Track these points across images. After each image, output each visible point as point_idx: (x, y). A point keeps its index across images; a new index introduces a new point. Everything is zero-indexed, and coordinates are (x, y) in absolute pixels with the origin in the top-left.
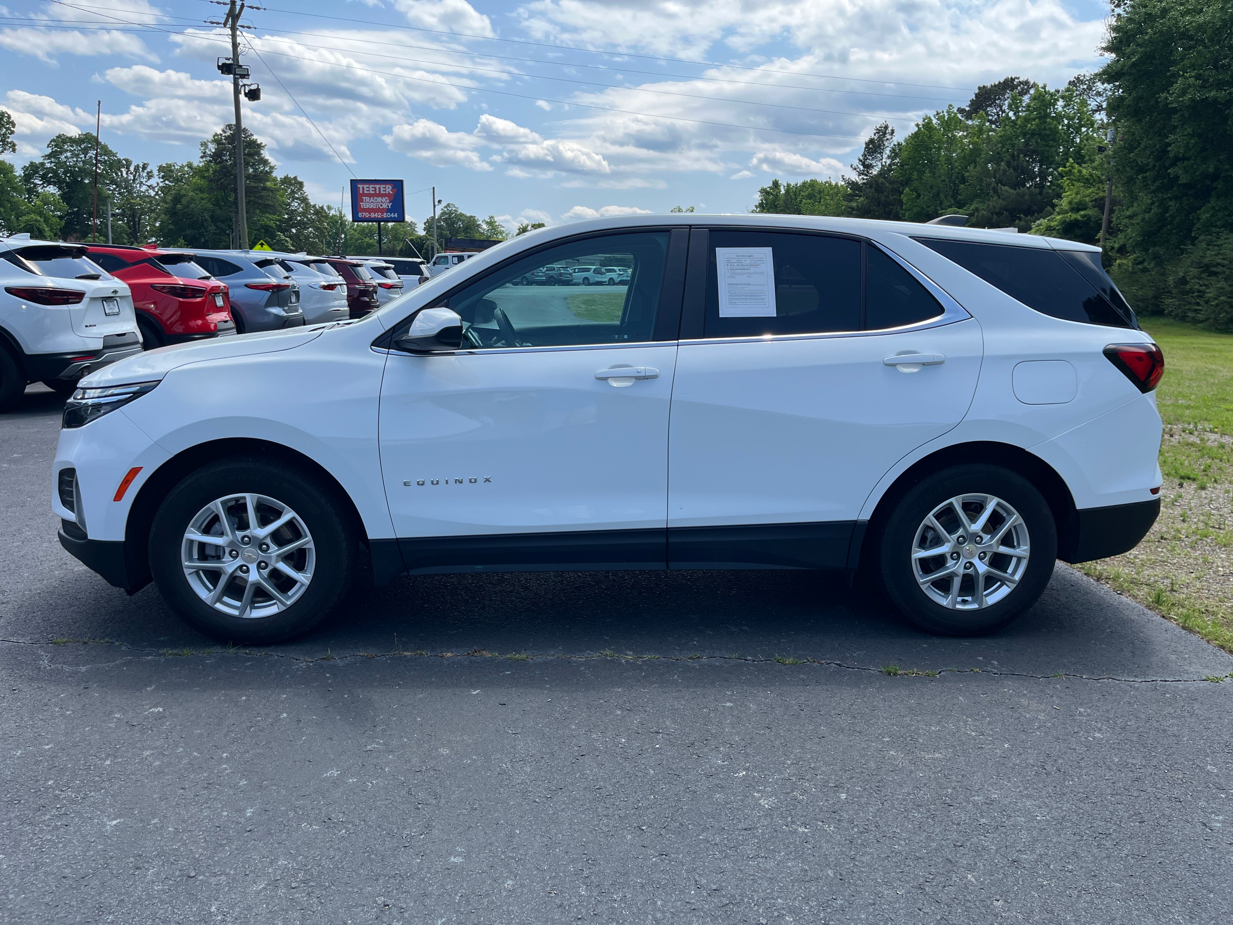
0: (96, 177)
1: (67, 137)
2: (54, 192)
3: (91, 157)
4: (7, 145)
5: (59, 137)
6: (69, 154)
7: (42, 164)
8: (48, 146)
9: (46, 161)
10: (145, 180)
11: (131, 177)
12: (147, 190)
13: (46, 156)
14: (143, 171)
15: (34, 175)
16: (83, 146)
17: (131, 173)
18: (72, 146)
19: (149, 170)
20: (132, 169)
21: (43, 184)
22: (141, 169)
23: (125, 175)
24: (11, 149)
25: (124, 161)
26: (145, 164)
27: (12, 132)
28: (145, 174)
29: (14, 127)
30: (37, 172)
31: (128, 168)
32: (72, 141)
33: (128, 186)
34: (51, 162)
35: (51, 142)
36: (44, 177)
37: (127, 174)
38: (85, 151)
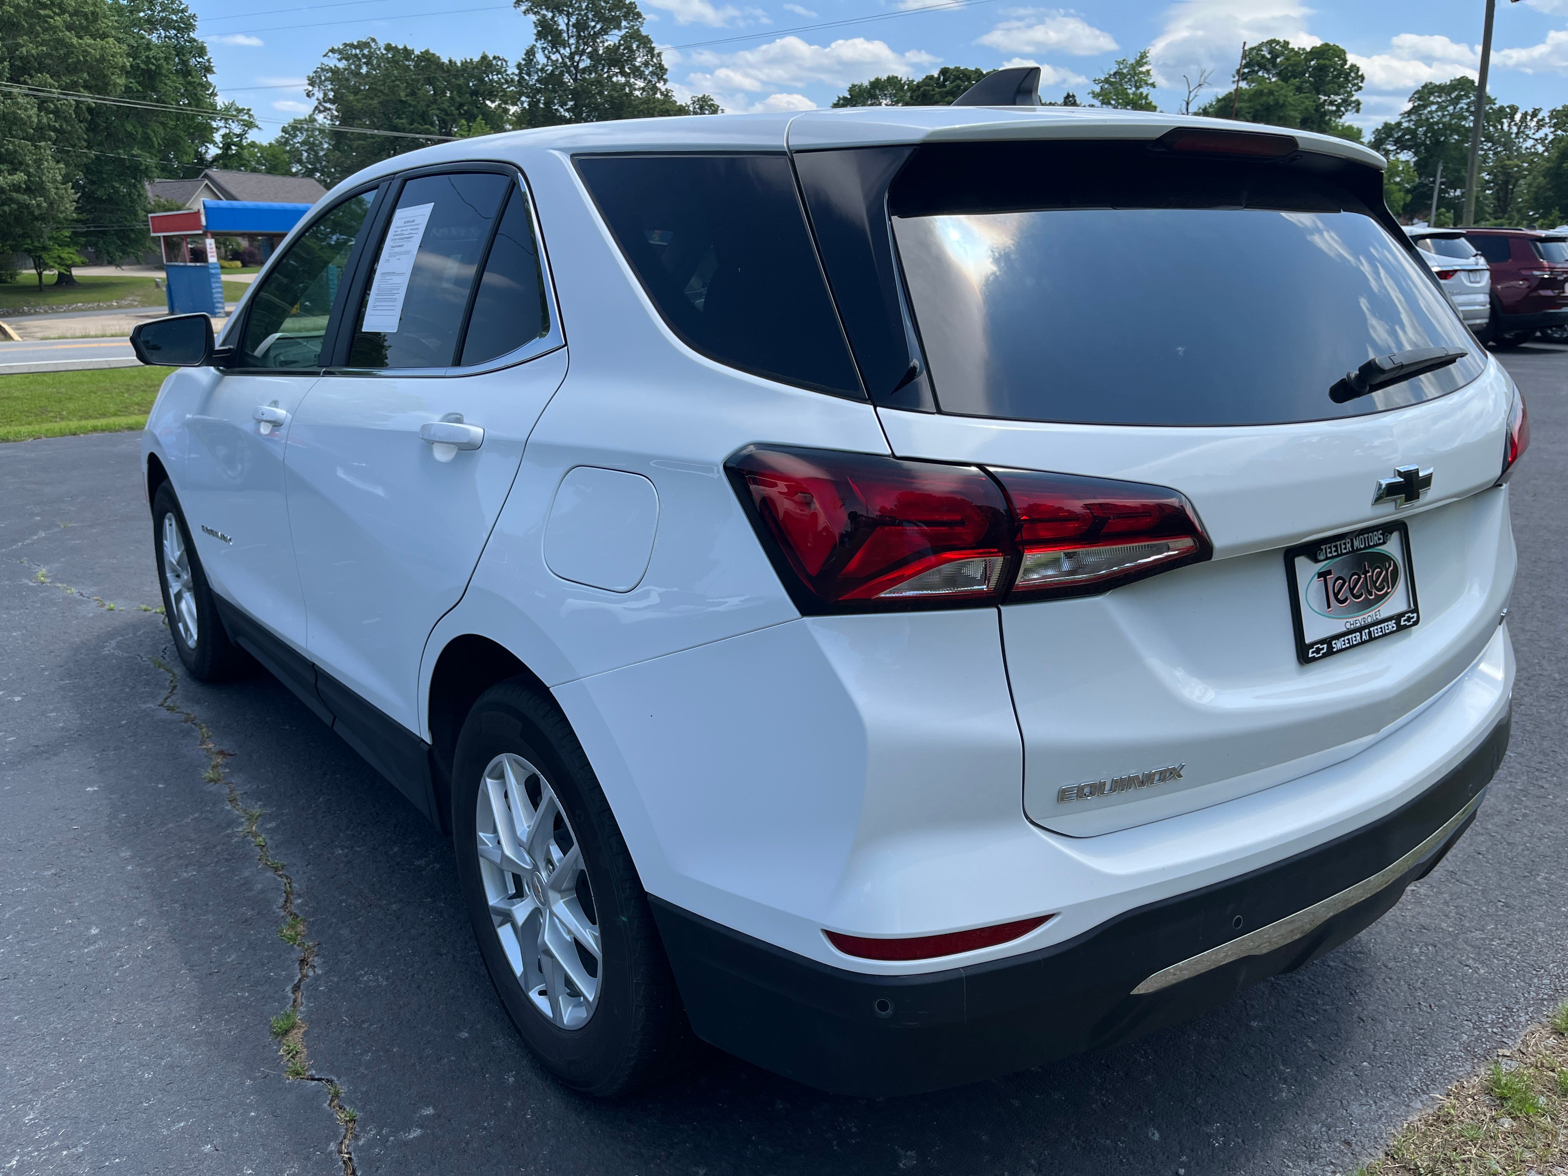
0: (1465, 133)
1: (1436, 86)
2: (1408, 158)
3: (1462, 108)
4: (1349, 105)
5: (1425, 86)
6: (1434, 107)
7: (1399, 124)
8: (1410, 101)
9: (1403, 120)
10: (1533, 131)
11: (1515, 129)
12: (1534, 146)
13: (1406, 113)
14: (1531, 120)
15: (1386, 139)
16: (1453, 96)
17: (1516, 124)
18: (1440, 97)
19: (1540, 117)
20: (1518, 117)
21: (1396, 149)
22: (1529, 118)
23: (1506, 127)
24: (1354, 110)
25: (1508, 110)
26: (1535, 110)
27: (1360, 88)
28: (1533, 124)
29: (1362, 82)
30: (1391, 136)
31: (1512, 118)
32: (1441, 89)
33: (1507, 142)
34: (1409, 121)
35: (1414, 94)
36: (1397, 142)
37: (1509, 126)
38: (1456, 101)
